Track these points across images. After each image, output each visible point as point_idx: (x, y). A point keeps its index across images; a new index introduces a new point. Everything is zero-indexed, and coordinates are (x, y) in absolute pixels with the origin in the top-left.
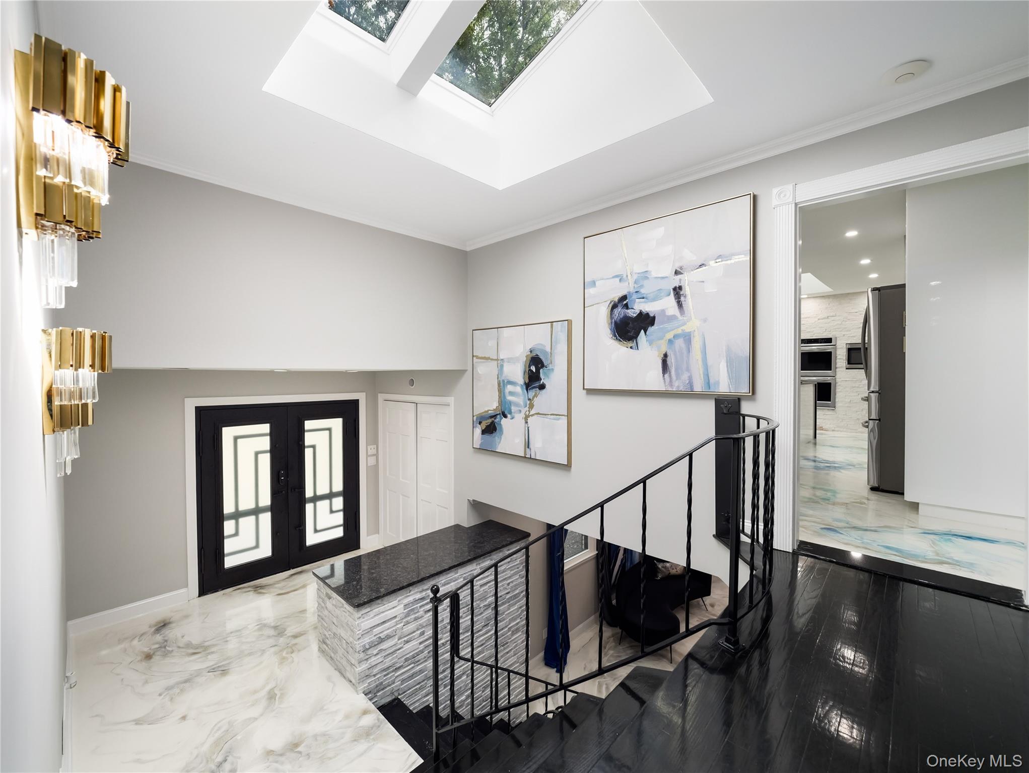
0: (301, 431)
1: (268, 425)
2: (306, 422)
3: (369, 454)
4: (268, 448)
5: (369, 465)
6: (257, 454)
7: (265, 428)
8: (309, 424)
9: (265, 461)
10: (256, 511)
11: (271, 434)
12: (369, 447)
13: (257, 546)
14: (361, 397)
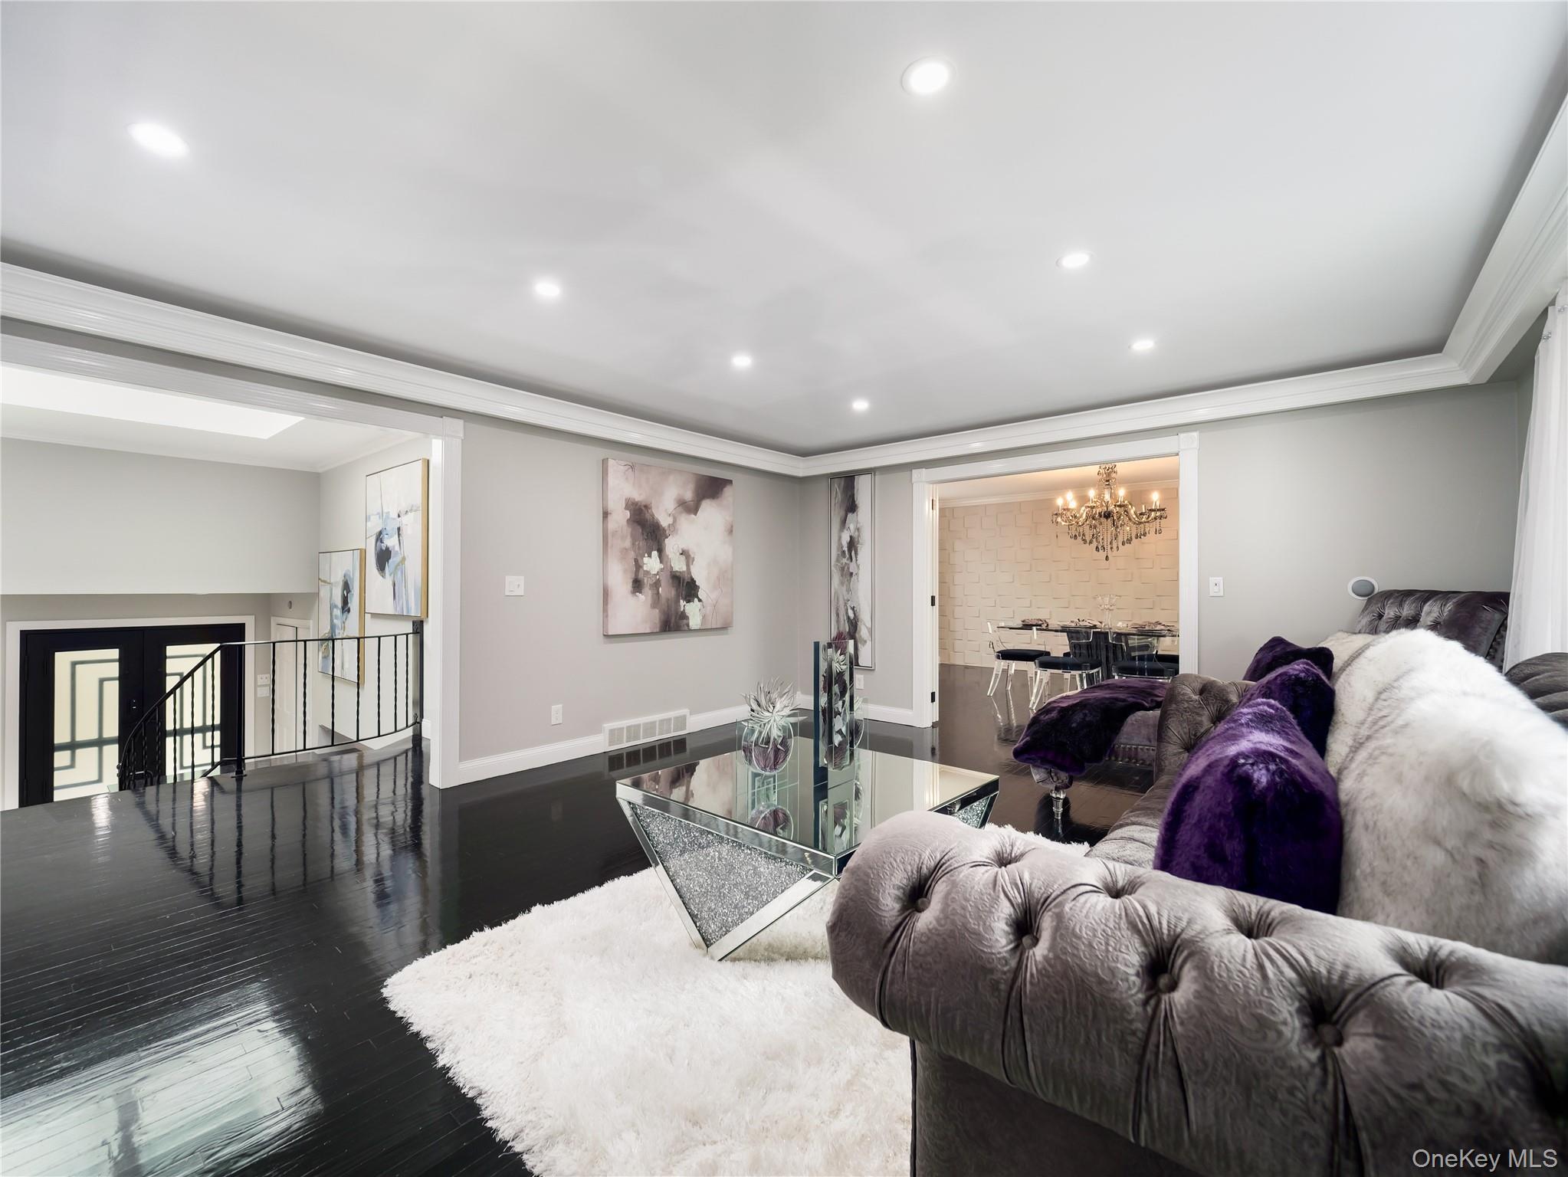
0: (163, 658)
1: (117, 650)
2: (168, 648)
3: (259, 684)
4: (117, 675)
5: (258, 696)
6: (102, 681)
7: (115, 653)
8: (171, 650)
9: (113, 690)
10: (100, 743)
11: (121, 660)
12: (259, 677)
13: (100, 780)
14: (249, 622)
